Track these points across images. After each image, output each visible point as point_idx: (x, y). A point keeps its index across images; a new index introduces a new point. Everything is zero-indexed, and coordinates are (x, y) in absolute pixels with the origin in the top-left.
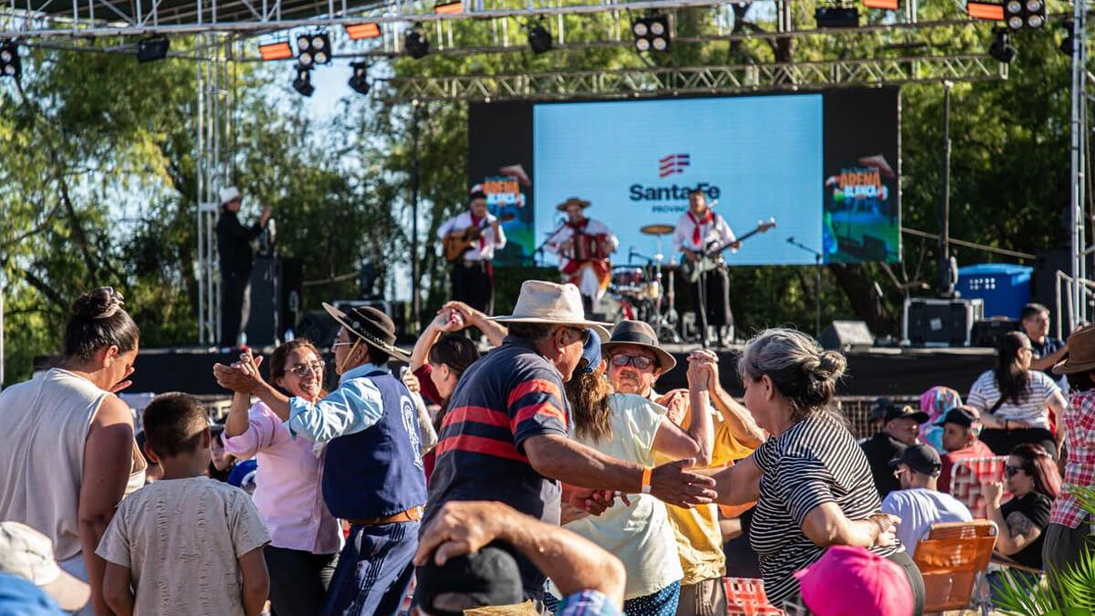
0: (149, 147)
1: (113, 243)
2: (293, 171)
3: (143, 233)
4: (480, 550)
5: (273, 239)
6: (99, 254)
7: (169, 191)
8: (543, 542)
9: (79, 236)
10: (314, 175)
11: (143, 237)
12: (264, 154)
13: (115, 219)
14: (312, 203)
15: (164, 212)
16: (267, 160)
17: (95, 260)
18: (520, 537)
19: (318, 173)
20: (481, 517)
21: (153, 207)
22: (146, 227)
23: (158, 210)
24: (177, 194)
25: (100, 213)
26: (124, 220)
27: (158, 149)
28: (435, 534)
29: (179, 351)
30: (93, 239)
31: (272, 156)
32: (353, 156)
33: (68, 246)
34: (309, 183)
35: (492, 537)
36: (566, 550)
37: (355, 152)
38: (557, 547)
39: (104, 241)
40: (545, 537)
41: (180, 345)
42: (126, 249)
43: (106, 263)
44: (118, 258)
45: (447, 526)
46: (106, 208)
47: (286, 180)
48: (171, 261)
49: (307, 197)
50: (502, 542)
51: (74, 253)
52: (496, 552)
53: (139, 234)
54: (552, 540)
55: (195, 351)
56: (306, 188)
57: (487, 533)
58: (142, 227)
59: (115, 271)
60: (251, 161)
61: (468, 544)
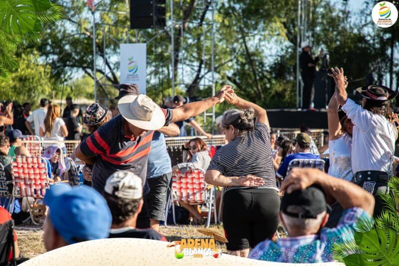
0: (279, 24)
1: (266, 65)
2: (342, 34)
3: (278, 61)
4: (307, 188)
5: (328, 63)
6: (260, 70)
7: (287, 43)
8: (335, 186)
9: (251, 62)
10: (350, 35)
11: (278, 63)
12: (329, 27)
13: (267, 55)
14: (349, 48)
15: (287, 52)
16: (331, 29)
17: (257, 72)
18: (325, 184)
19: (352, 35)
20: (307, 174)
21: (282, 50)
22: (279, 59)
23: (284, 51)
24: (291, 44)
25: (260, 53)
26: (271, 56)
27: (282, 25)
28: (287, 181)
29: (286, 110)
30: (257, 64)
31: (333, 27)
32: (370, 27)
33: (247, 67)
34: (348, 39)
35: (311, 183)
36: (346, 190)
37: (370, 25)
38: (341, 189)
39: (262, 64)
40: (336, 184)
41: (287, 108)
42: (271, 68)
43: (263, 74)
44: (267, 71)
45: (292, 178)
46: (263, 50)
47: (339, 37)
48: (290, 73)
49: (347, 45)
50: (317, 185)
51: (249, 69)
52: (314, 189)
53: (276, 62)
54: (339, 186)
55: (292, 110)
56: (346, 41)
57: (310, 181)
58: (277, 59)
59: (266, 77)
60: (324, 30)
61: (301, 186)
